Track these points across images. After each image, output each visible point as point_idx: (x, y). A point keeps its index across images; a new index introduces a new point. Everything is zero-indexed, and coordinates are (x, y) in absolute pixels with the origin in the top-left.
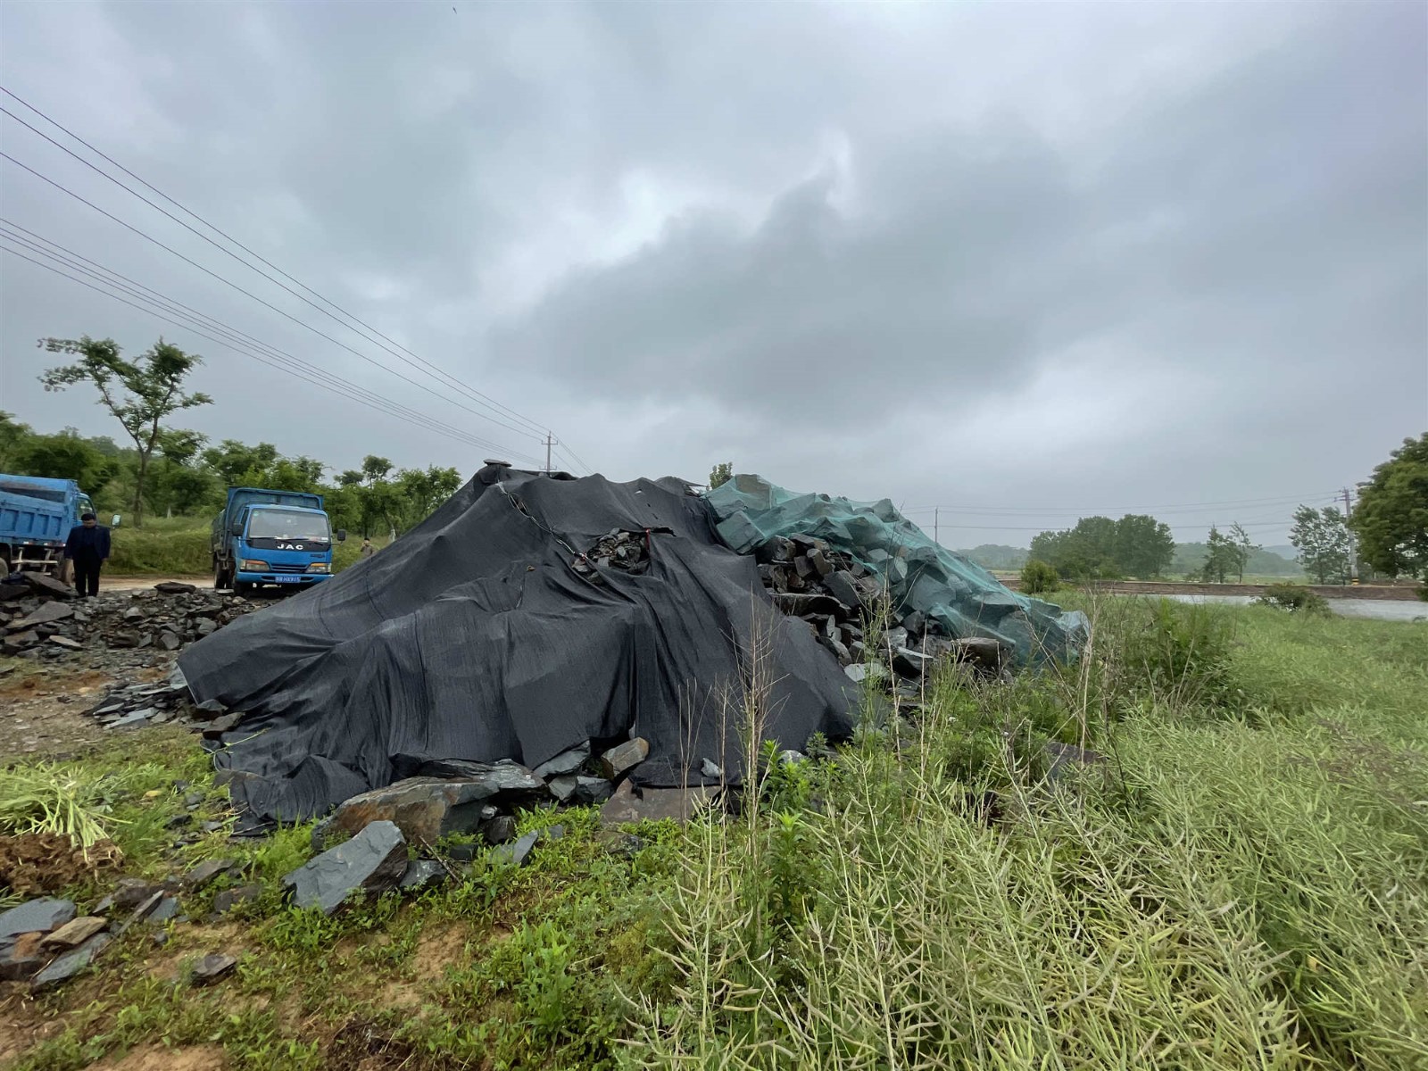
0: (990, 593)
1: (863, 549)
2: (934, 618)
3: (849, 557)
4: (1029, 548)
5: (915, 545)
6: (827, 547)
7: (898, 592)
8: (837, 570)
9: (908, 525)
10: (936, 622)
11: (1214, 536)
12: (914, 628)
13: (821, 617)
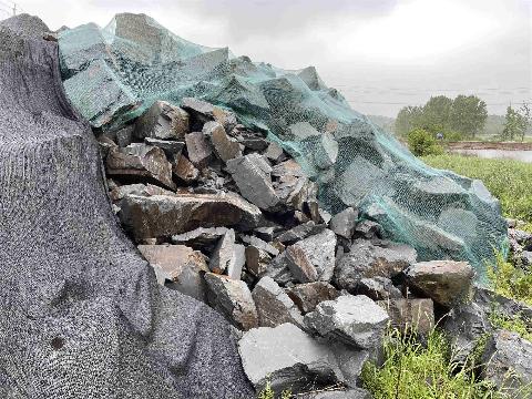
0: (429, 178)
1: (283, 121)
2: (372, 219)
3: (264, 133)
4: (396, 117)
5: (346, 118)
6: (231, 118)
7: (324, 179)
8: (246, 152)
9: (334, 93)
10: (374, 224)
11: (510, 111)
12: (345, 232)
13: (212, 232)
